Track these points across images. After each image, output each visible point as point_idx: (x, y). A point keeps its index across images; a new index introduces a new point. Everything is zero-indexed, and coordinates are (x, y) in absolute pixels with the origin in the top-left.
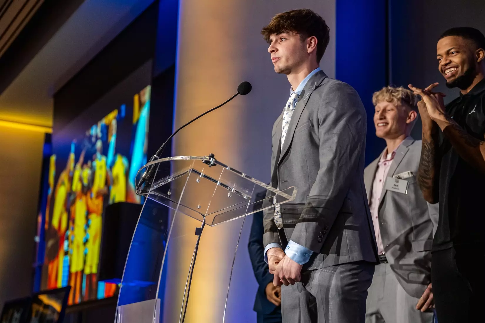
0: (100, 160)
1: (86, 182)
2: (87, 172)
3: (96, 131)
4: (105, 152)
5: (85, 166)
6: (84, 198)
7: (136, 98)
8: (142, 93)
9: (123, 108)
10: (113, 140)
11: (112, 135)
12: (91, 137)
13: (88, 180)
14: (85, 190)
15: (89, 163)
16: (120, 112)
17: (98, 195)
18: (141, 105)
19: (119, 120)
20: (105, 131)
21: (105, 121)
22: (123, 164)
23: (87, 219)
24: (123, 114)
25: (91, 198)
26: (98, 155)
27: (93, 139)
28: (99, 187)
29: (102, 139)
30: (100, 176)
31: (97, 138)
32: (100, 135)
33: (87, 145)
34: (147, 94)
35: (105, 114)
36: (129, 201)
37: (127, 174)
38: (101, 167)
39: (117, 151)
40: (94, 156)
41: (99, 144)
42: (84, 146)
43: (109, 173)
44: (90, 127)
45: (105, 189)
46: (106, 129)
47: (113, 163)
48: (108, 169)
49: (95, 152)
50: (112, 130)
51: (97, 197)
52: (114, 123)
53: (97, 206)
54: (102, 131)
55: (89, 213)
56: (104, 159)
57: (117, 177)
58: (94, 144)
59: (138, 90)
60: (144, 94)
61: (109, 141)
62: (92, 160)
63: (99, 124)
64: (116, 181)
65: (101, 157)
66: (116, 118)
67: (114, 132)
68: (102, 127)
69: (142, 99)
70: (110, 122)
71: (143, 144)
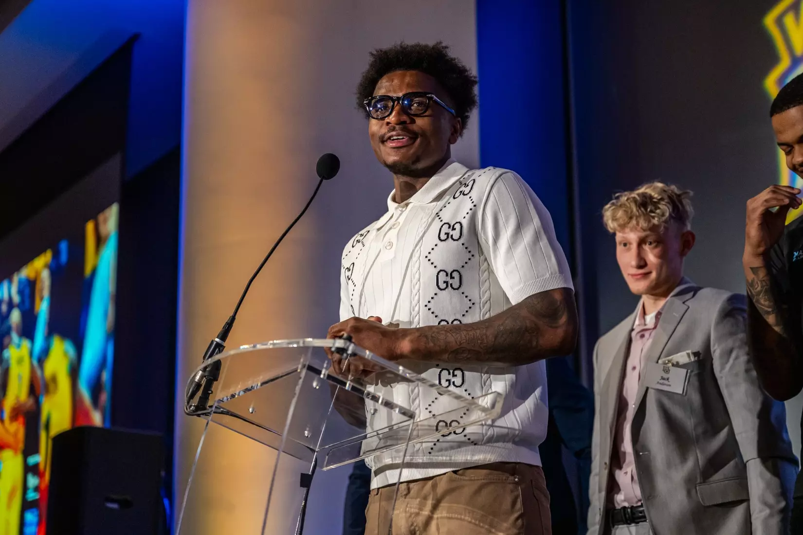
0: (19, 346)
4: (28, 331)
7: (90, 227)
8: (101, 218)
9: (64, 246)
10: (43, 308)
11: (42, 299)
16: (56, 255)
17: (16, 413)
18: (100, 241)
19: (55, 270)
20: (27, 291)
21: (26, 273)
22: (66, 353)
24: (64, 258)
25: (2, 420)
26: (15, 337)
28: (17, 398)
29: (20, 306)
30: (20, 378)
31: (11, 305)
32: (16, 299)
34: (111, 220)
35: (28, 259)
37: (74, 372)
38: (20, 361)
39: (53, 329)
40: (6, 341)
41: (15, 316)
43: (39, 372)
45: (31, 402)
46: (30, 288)
47: (46, 352)
48: (35, 363)
50: (42, 290)
51: (14, 417)
52: (45, 275)
53: (15, 435)
54: (21, 292)
56: (26, 344)
57: (54, 379)
59: (95, 212)
60: (106, 221)
61: (36, 310)
63: (16, 279)
64: (51, 387)
65: (20, 341)
66: (48, 266)
67: (46, 293)
68: (20, 282)
69: (103, 230)
70: (38, 274)
71: (106, 314)
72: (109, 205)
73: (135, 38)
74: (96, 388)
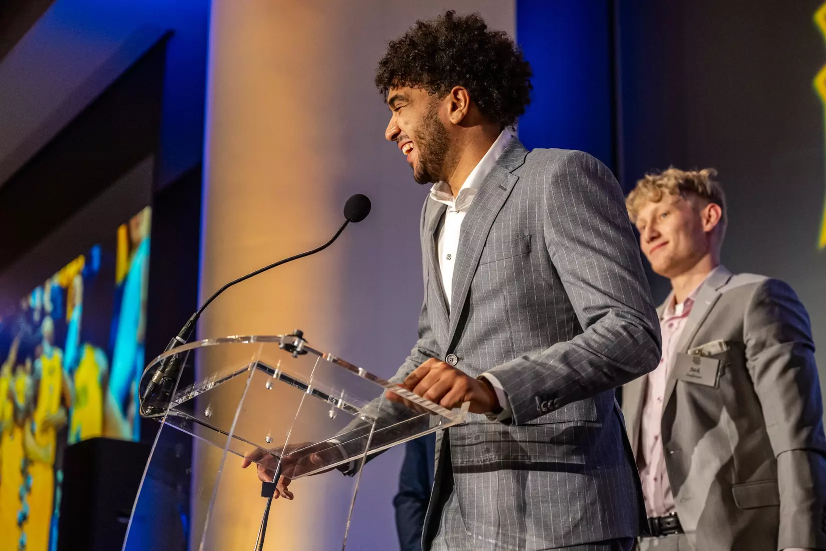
0: (51, 356)
1: (21, 402)
2: (23, 382)
3: (41, 299)
4: (59, 341)
5: (20, 370)
6: (18, 434)
7: (122, 232)
8: (133, 222)
9: (96, 253)
10: (75, 316)
11: (73, 306)
12: (31, 310)
13: (26, 397)
14: (20, 417)
15: (28, 364)
16: (88, 262)
17: (46, 426)
18: (132, 246)
19: (88, 277)
20: (59, 300)
21: (59, 280)
22: (96, 364)
23: (24, 472)
24: (96, 264)
25: (33, 433)
26: (46, 347)
27: (36, 316)
28: (48, 411)
29: (53, 314)
30: (51, 389)
31: (43, 314)
32: (49, 307)
33: (24, 327)
34: (143, 223)
35: (60, 264)
36: (111, 434)
37: (105, 382)
38: (51, 372)
39: (85, 338)
40: (38, 350)
41: (48, 326)
42: (18, 329)
43: (68, 384)
44: (28, 291)
45: (61, 416)
46: (62, 295)
47: (77, 361)
48: (66, 373)
49: (40, 340)
51: (45, 429)
52: (78, 283)
53: (46, 448)
54: (53, 300)
55: (27, 462)
56: (57, 354)
57: (85, 390)
58: (37, 326)
60: (138, 225)
61: (67, 319)
62: (34, 357)
63: (49, 286)
64: (82, 398)
65: (51, 351)
66: (80, 273)
67: (78, 300)
69: (135, 235)
70: (70, 282)
71: (136, 323)
73: (169, 35)
74: (126, 402)
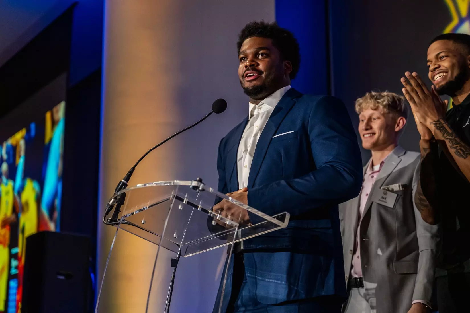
0: (6, 184)
4: (12, 175)
7: (48, 115)
8: (55, 110)
9: (33, 126)
10: (21, 162)
11: (20, 157)
16: (28, 131)
18: (54, 123)
19: (28, 140)
20: (11, 153)
21: (11, 141)
22: (34, 189)
24: (33, 133)
26: (4, 179)
28: (6, 214)
29: (7, 161)
30: (7, 203)
34: (61, 111)
35: (12, 133)
36: (43, 229)
37: (39, 199)
38: (7, 193)
39: (26, 175)
41: (5, 167)
43: (18, 200)
45: (13, 217)
46: (13, 150)
47: (22, 188)
48: (16, 194)
50: (20, 152)
51: (4, 226)
52: (22, 143)
53: (4, 236)
54: (8, 153)
56: (10, 183)
57: (27, 204)
59: (51, 106)
60: (57, 112)
61: (16, 164)
63: (5, 145)
64: (25, 208)
65: (7, 181)
66: (23, 138)
67: (22, 153)
68: (7, 147)
69: (56, 117)
70: (18, 142)
71: (57, 166)
72: (59, 102)
73: (75, 5)
74: (51, 209)
